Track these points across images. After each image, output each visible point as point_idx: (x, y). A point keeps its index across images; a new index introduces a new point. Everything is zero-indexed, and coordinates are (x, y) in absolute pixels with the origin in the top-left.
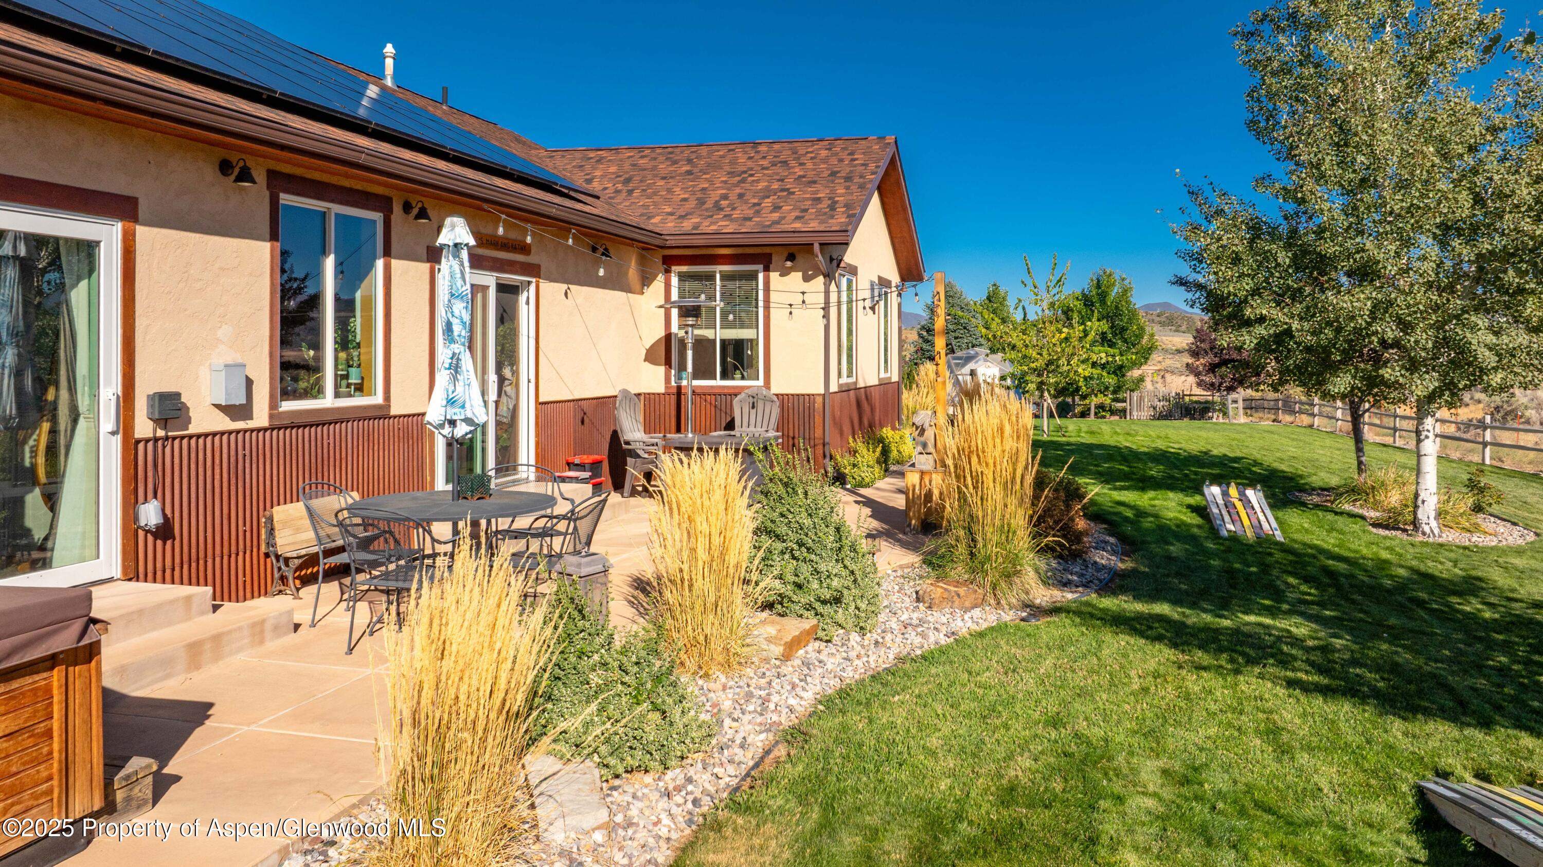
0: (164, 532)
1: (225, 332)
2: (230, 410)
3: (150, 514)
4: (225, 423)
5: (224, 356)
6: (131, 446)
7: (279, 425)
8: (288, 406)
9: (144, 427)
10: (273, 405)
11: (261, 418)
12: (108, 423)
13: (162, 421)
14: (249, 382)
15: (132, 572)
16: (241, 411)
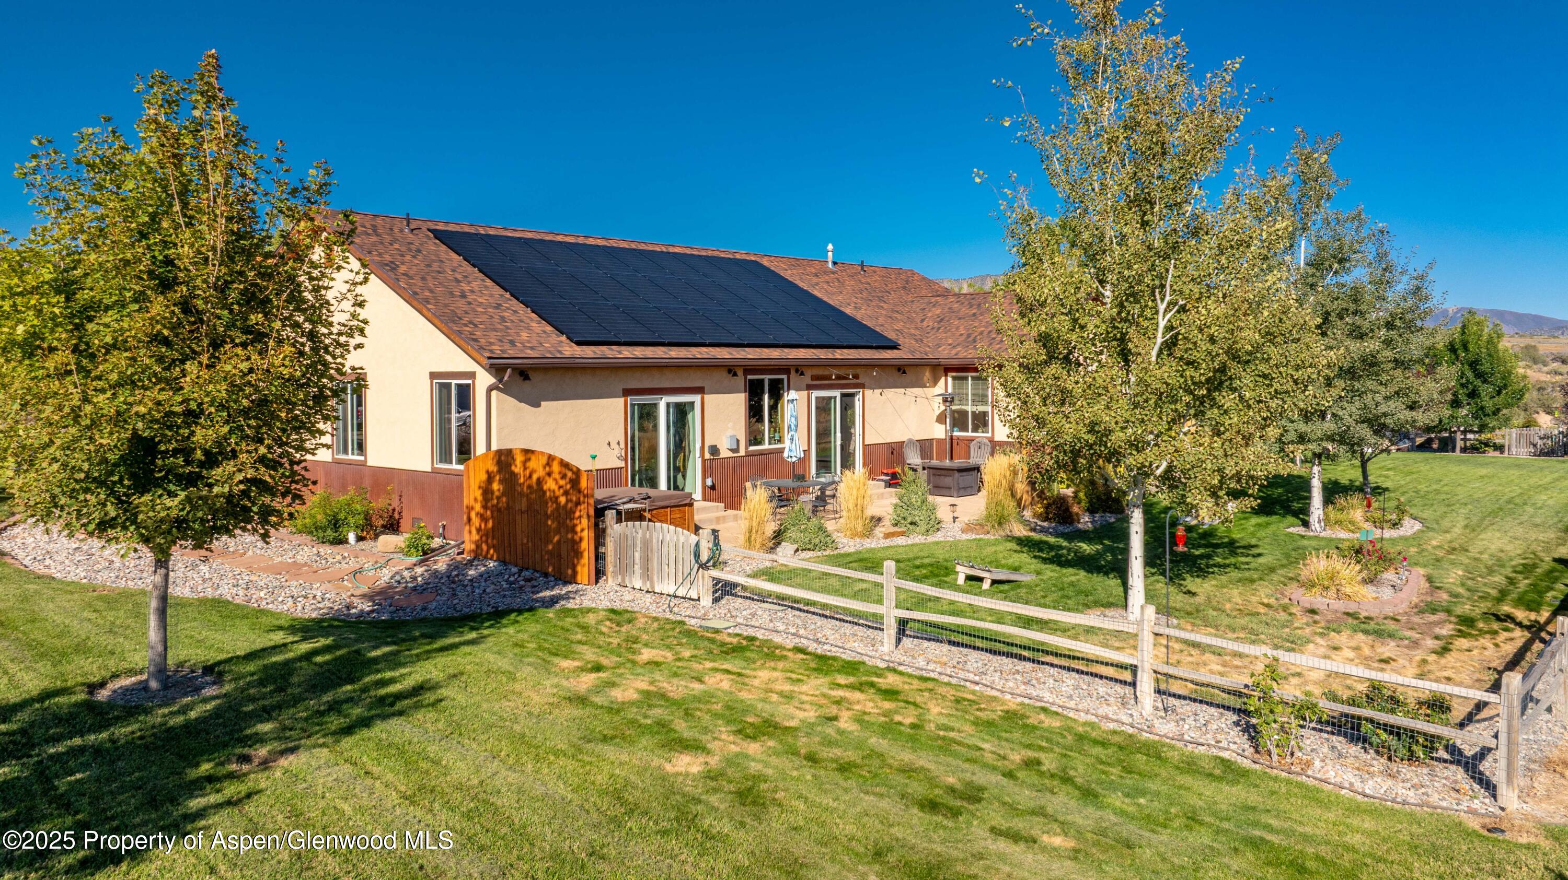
0: (713, 487)
1: (730, 425)
2: (732, 450)
3: (709, 482)
4: (730, 454)
5: (730, 432)
6: (704, 461)
7: (749, 455)
8: (752, 448)
9: (707, 456)
10: (746, 448)
11: (742, 452)
12: (698, 454)
13: (712, 454)
14: (738, 441)
15: (704, 499)
16: (736, 450)
